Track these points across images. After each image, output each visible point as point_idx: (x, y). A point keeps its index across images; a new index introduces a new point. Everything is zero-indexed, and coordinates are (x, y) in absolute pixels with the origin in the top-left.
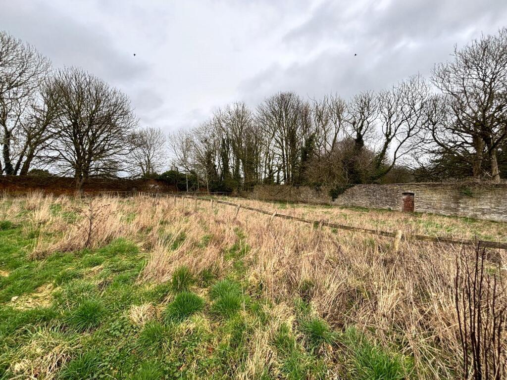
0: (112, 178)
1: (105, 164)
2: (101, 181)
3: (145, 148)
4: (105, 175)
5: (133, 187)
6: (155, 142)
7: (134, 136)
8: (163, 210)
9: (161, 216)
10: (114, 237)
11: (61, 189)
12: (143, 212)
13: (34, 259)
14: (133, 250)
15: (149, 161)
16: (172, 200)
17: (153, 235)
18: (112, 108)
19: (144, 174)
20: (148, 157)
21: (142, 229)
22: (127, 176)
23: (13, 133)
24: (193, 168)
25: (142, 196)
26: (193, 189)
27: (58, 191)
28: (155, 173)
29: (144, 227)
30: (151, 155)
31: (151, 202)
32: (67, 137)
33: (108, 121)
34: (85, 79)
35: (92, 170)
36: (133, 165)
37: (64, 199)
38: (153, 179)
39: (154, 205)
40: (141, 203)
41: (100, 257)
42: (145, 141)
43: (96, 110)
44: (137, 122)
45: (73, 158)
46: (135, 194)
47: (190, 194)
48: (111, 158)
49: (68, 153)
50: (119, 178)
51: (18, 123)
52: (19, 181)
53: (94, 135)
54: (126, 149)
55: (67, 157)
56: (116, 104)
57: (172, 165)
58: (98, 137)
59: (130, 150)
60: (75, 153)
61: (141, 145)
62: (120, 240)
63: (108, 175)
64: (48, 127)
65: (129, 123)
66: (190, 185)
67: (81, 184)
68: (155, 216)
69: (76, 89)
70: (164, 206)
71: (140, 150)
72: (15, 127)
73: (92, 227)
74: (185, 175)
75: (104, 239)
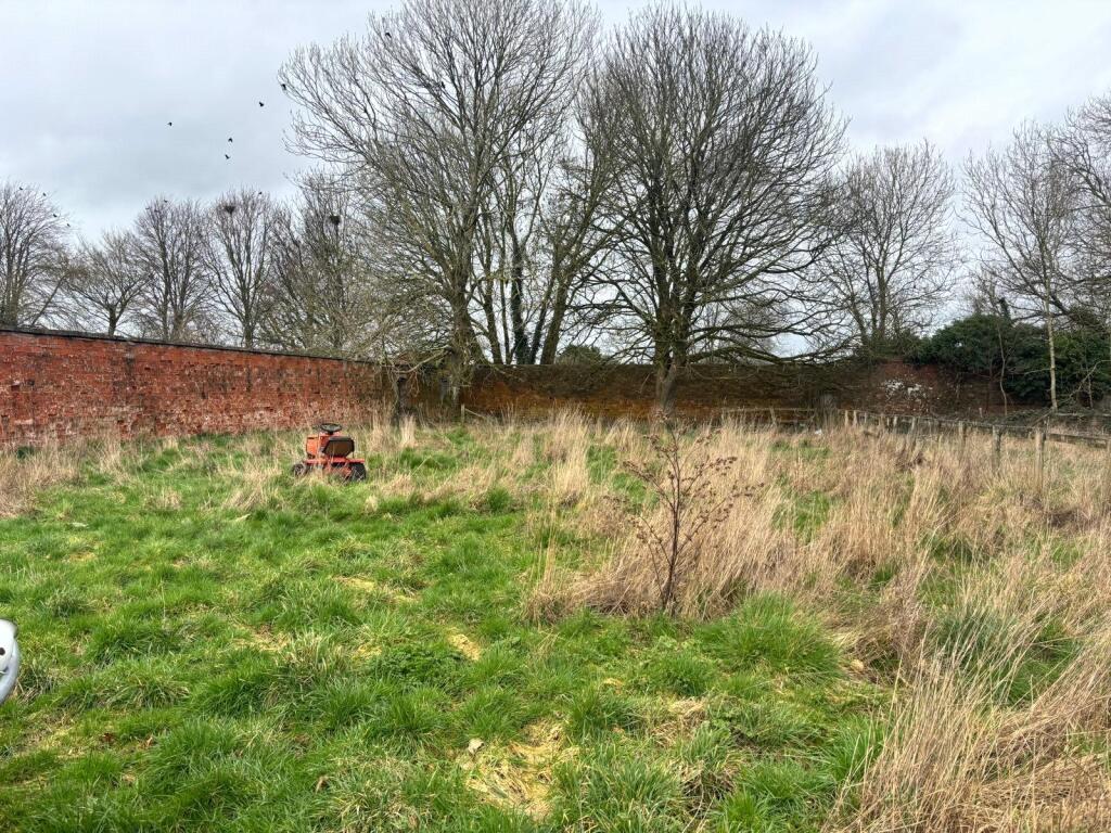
0: (754, 361)
1: (734, 313)
2: (721, 374)
3: (866, 233)
4: (732, 350)
5: (823, 392)
6: (906, 206)
7: (826, 194)
8: (943, 494)
9: (932, 515)
10: (749, 587)
11: (621, 402)
12: (858, 495)
13: (534, 619)
14: (814, 659)
15: (883, 284)
16: (981, 445)
17: (898, 607)
18: (756, 104)
19: (864, 338)
20: (879, 270)
21: (853, 568)
22: (804, 352)
23: (529, 249)
24: (1084, 298)
25: (854, 428)
26: (1084, 399)
27: (615, 406)
28: (908, 332)
29: (861, 560)
30: (892, 259)
31: (890, 449)
32: (636, 237)
33: (744, 158)
34: (680, 33)
35: (697, 336)
36: (822, 308)
37: (623, 433)
38: (896, 359)
39: (903, 466)
40: (852, 457)
41: (703, 658)
42: (869, 207)
43: (708, 132)
44: (839, 136)
45: (648, 300)
46: (831, 418)
47: (1070, 422)
48: (753, 287)
49: (638, 287)
50: (775, 359)
51: (537, 221)
52: (538, 378)
53: (702, 215)
54: (802, 248)
55: (634, 302)
56: (768, 89)
57: (977, 293)
58: (716, 217)
59: (816, 249)
60: (653, 286)
61: (854, 223)
62: (769, 606)
63: (744, 350)
64: (595, 215)
65: (808, 148)
66: (1069, 380)
67: (668, 382)
68: (908, 514)
69: (656, 76)
70: (945, 472)
71: (849, 248)
72: (530, 232)
73: (682, 539)
74: (1043, 332)
75: (719, 589)
